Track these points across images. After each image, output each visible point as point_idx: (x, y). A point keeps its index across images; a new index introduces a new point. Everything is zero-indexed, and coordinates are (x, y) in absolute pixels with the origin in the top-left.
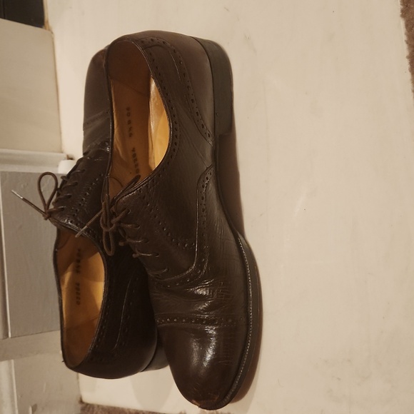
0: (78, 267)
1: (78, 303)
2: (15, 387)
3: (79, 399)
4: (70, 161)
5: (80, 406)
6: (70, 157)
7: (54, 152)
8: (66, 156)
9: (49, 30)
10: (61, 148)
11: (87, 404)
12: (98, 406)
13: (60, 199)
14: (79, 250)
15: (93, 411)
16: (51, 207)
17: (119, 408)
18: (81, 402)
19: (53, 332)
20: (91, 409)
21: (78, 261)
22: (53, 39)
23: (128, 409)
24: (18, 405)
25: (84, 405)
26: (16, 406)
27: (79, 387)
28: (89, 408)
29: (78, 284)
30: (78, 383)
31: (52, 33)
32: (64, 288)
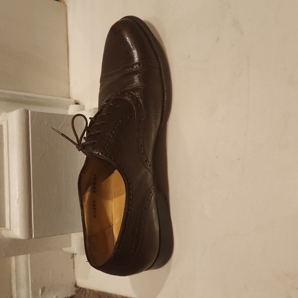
0: (94, 188)
1: (95, 216)
2: (30, 273)
3: (74, 283)
4: (77, 105)
5: (75, 289)
6: (77, 102)
7: (63, 97)
8: (74, 102)
9: (64, 3)
10: (69, 95)
11: (81, 288)
12: (90, 290)
13: (91, 135)
14: (95, 175)
15: (85, 294)
16: (83, 141)
17: (107, 293)
18: (76, 286)
19: (65, 235)
20: (84, 292)
21: (94, 184)
22: (66, 10)
23: (116, 295)
24: (32, 287)
25: (78, 289)
26: (30, 288)
27: (74, 275)
28: (82, 291)
29: (95, 202)
30: (74, 272)
31: (66, 6)
32: (85, 204)
